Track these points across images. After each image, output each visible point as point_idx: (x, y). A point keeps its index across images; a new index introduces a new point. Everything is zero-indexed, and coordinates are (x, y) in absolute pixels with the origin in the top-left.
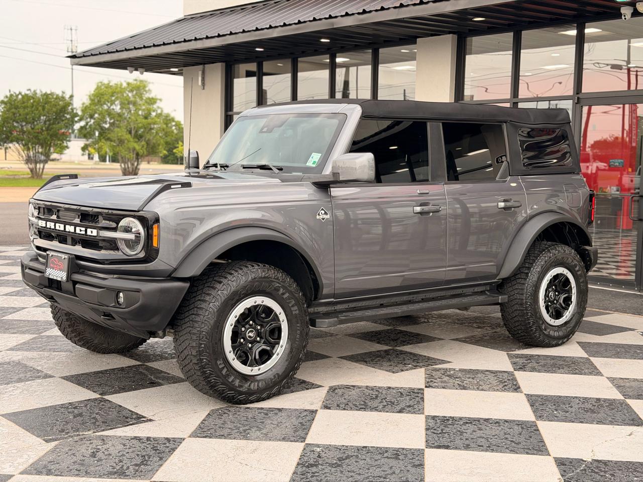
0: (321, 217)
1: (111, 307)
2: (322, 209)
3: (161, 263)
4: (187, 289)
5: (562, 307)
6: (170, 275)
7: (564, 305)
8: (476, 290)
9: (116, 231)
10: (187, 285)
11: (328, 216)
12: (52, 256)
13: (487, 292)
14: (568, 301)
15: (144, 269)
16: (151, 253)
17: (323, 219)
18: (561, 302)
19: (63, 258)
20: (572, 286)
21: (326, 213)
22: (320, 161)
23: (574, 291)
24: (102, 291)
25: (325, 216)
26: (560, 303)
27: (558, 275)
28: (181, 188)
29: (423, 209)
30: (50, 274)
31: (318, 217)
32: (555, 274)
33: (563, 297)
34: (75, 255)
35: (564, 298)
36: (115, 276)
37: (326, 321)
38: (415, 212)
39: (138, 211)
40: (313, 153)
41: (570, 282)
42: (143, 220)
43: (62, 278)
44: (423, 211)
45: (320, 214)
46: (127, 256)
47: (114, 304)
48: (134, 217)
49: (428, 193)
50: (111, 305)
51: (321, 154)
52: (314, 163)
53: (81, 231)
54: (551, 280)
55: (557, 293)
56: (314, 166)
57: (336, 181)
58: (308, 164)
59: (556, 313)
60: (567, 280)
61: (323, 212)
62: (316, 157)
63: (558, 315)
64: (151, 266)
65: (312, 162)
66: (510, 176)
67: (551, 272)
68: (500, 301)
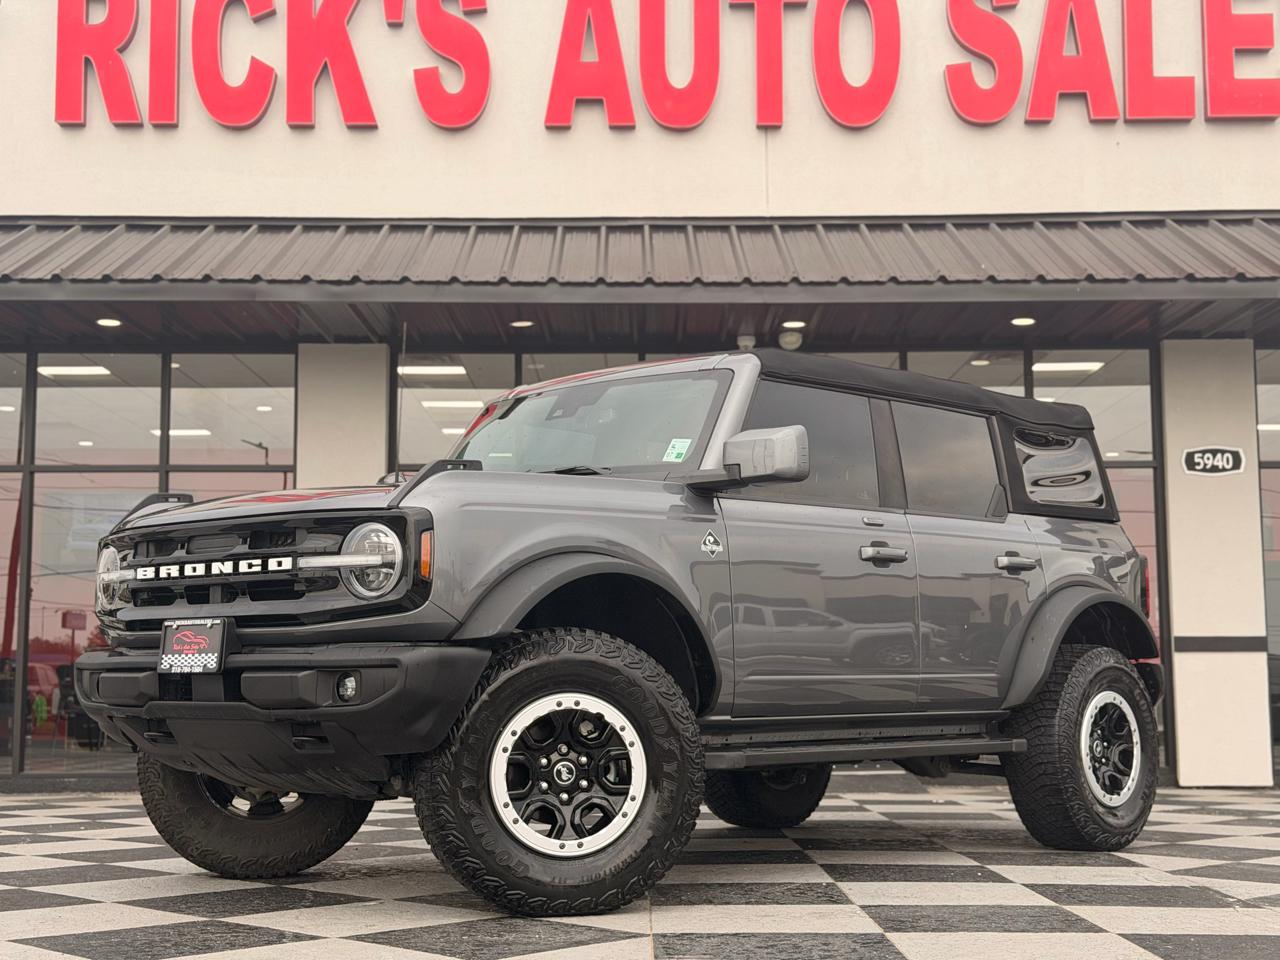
0: (709, 548)
1: (325, 708)
2: (710, 534)
3: (434, 611)
4: (486, 662)
5: (1119, 770)
6: (451, 635)
7: (1121, 767)
8: (964, 731)
9: (338, 554)
10: (487, 654)
11: (720, 549)
12: (179, 627)
14: (1127, 757)
17: (713, 552)
18: (1116, 760)
19: (209, 625)
20: (1133, 729)
21: (716, 542)
22: (692, 450)
23: (1136, 738)
25: (715, 548)
26: (1114, 763)
27: (1106, 705)
28: (465, 470)
29: (878, 553)
30: (171, 666)
31: (703, 548)
32: (1102, 704)
33: (1117, 750)
34: (235, 617)
35: (1121, 753)
37: (724, 756)
38: (864, 557)
39: (388, 508)
40: (674, 441)
41: (1127, 721)
42: (398, 525)
43: (205, 665)
44: (875, 558)
45: (707, 542)
46: (363, 600)
47: (330, 701)
48: (379, 520)
49: (882, 525)
50: (325, 705)
51: (689, 441)
52: (679, 455)
53: (250, 566)
54: (1096, 715)
55: (1105, 744)
56: (680, 460)
57: (734, 483)
58: (665, 459)
59: (1110, 782)
60: (1123, 716)
61: (712, 540)
62: (680, 446)
63: (1114, 787)
64: (414, 616)
65: (674, 455)
66: (1009, 512)
67: (1096, 699)
68: (1014, 749)
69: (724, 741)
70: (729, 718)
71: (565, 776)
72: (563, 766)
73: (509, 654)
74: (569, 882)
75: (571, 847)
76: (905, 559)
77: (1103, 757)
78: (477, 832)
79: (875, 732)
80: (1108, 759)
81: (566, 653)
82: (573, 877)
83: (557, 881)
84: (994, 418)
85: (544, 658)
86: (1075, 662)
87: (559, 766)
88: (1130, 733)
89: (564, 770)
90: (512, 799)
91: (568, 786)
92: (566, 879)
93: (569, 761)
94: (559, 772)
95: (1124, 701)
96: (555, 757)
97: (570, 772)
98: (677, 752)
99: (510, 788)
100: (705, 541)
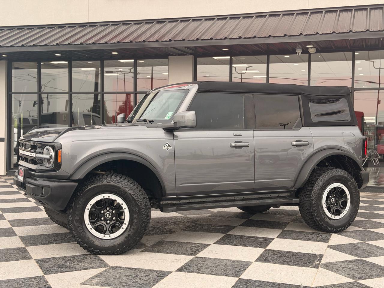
1: (40, 196)
2: (167, 144)
3: (62, 171)
4: (76, 187)
5: (341, 208)
6: (68, 179)
7: (342, 206)
9: (42, 154)
10: (77, 184)
11: (171, 148)
12: (20, 169)
13: (287, 197)
15: (54, 175)
16: (57, 166)
17: (168, 149)
19: (23, 169)
20: (347, 195)
21: (169, 146)
22: (172, 116)
23: (349, 197)
24: (34, 187)
25: (169, 148)
27: (335, 187)
28: (79, 130)
30: (19, 179)
32: (333, 187)
33: (341, 201)
34: (28, 168)
36: (43, 179)
37: (168, 209)
38: (231, 146)
39: (52, 142)
40: (169, 112)
42: (53, 147)
43: (22, 180)
44: (236, 146)
45: (166, 146)
46: (47, 168)
47: (41, 195)
48: (50, 146)
49: (241, 136)
50: (40, 195)
51: (172, 113)
53: (30, 154)
54: (330, 191)
55: (337, 199)
56: (168, 119)
57: (175, 127)
58: (165, 118)
59: (336, 211)
61: (168, 145)
62: (170, 114)
63: (337, 213)
64: (58, 173)
65: (168, 117)
66: (302, 126)
67: (330, 186)
68: (293, 202)
69: (178, 202)
70: (176, 196)
71: (108, 216)
72: (108, 213)
73: (89, 182)
74: (105, 246)
75: (107, 237)
76: (248, 146)
77: (336, 203)
78: (79, 231)
79: (241, 197)
80: (337, 204)
81: (105, 183)
82: (107, 244)
83: (102, 246)
84: (300, 96)
85: (99, 184)
86: (322, 174)
87: (106, 213)
88: (346, 196)
89: (108, 215)
90: (90, 223)
91: (109, 219)
92: (105, 245)
93: (110, 212)
94: (106, 215)
95: (343, 186)
96: (105, 211)
97: (109, 215)
98: (138, 211)
99: (90, 220)
100: (165, 146)
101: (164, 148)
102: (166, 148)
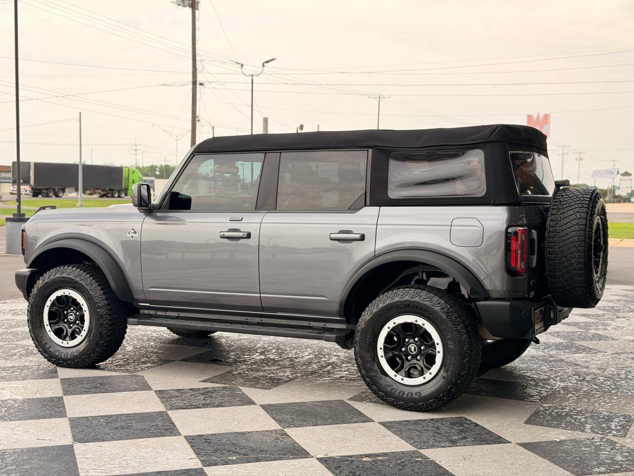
2: (133, 229)
11: (137, 235)
17: (132, 237)
21: (135, 232)
25: (134, 235)
32: (402, 322)
38: (221, 237)
44: (230, 236)
61: (133, 231)
66: (366, 205)
69: (164, 314)
70: (148, 305)
77: (418, 355)
84: (370, 151)
87: (70, 314)
91: (72, 322)
93: (73, 313)
96: (69, 311)
97: (73, 317)
100: (129, 233)
101: (128, 235)
102: (131, 234)
